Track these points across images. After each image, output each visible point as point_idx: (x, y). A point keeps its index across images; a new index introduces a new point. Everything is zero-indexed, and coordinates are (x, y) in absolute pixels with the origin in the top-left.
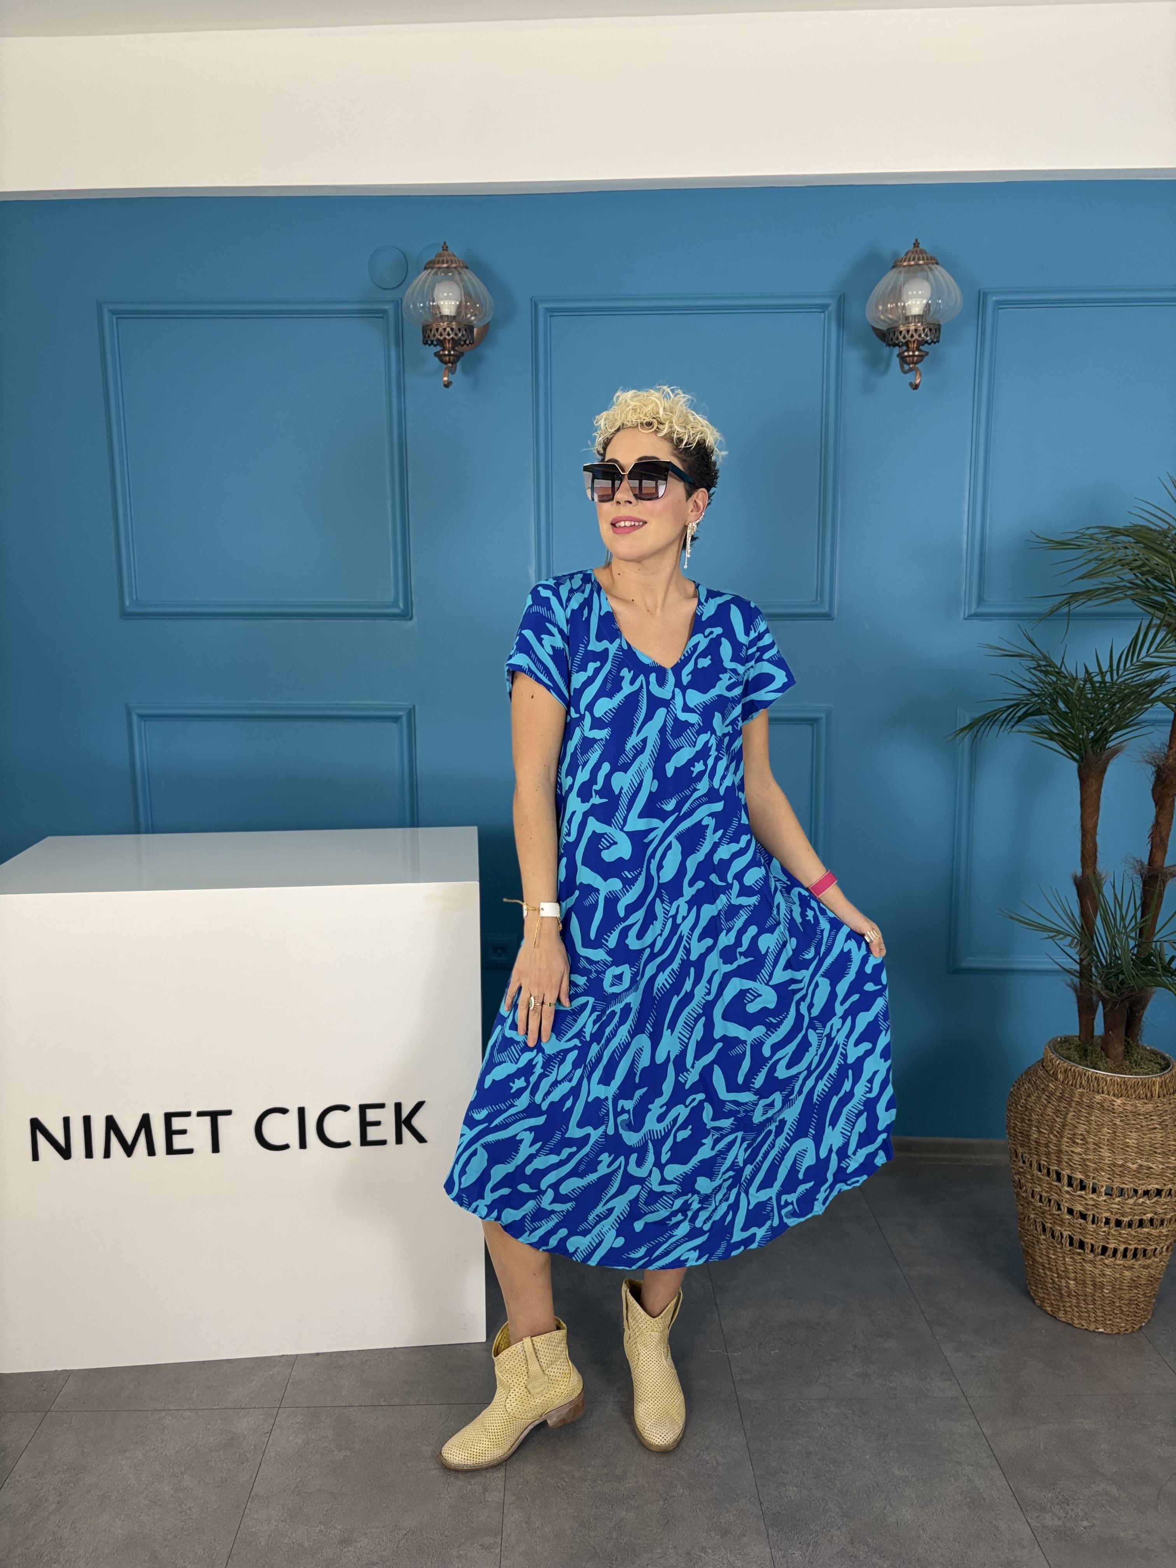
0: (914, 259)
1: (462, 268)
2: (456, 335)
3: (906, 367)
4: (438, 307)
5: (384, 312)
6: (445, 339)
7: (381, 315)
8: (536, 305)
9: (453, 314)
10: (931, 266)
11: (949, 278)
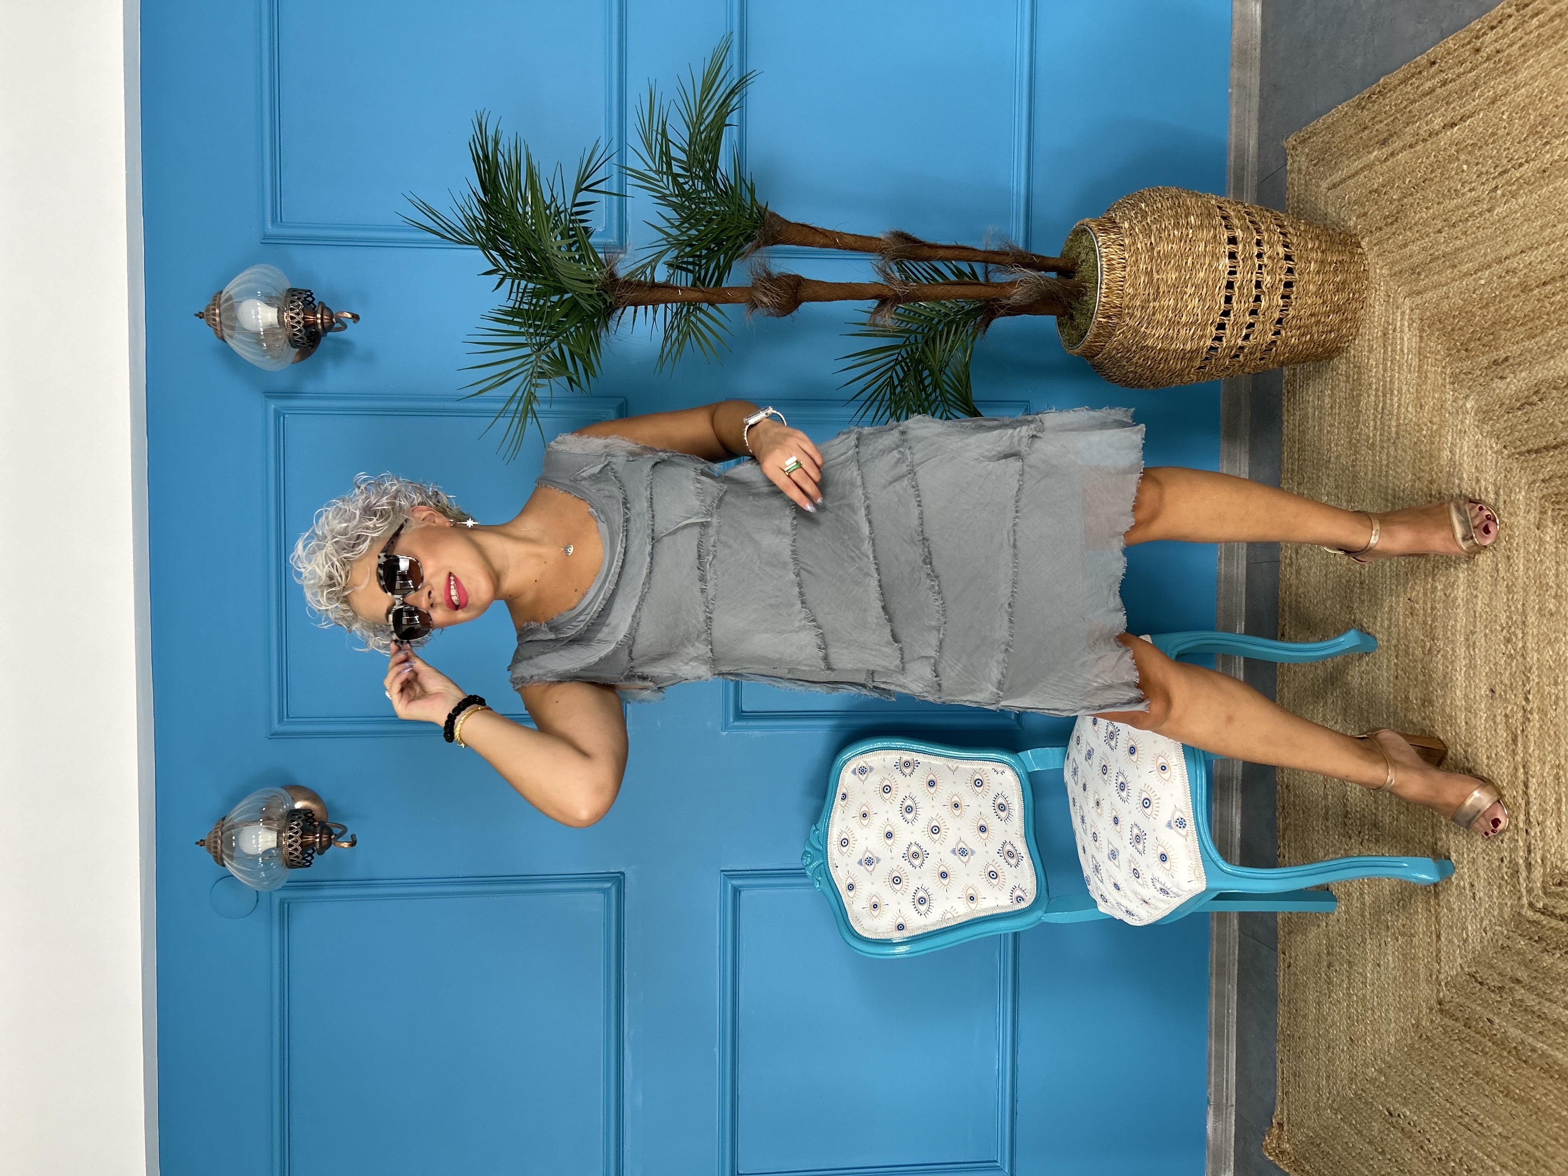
0: (215, 320)
1: (223, 825)
2: (296, 833)
3: (337, 325)
4: (267, 852)
5: (282, 902)
6: (301, 845)
7: (286, 905)
8: (274, 734)
9: (275, 835)
10: (222, 300)
11: (237, 280)
